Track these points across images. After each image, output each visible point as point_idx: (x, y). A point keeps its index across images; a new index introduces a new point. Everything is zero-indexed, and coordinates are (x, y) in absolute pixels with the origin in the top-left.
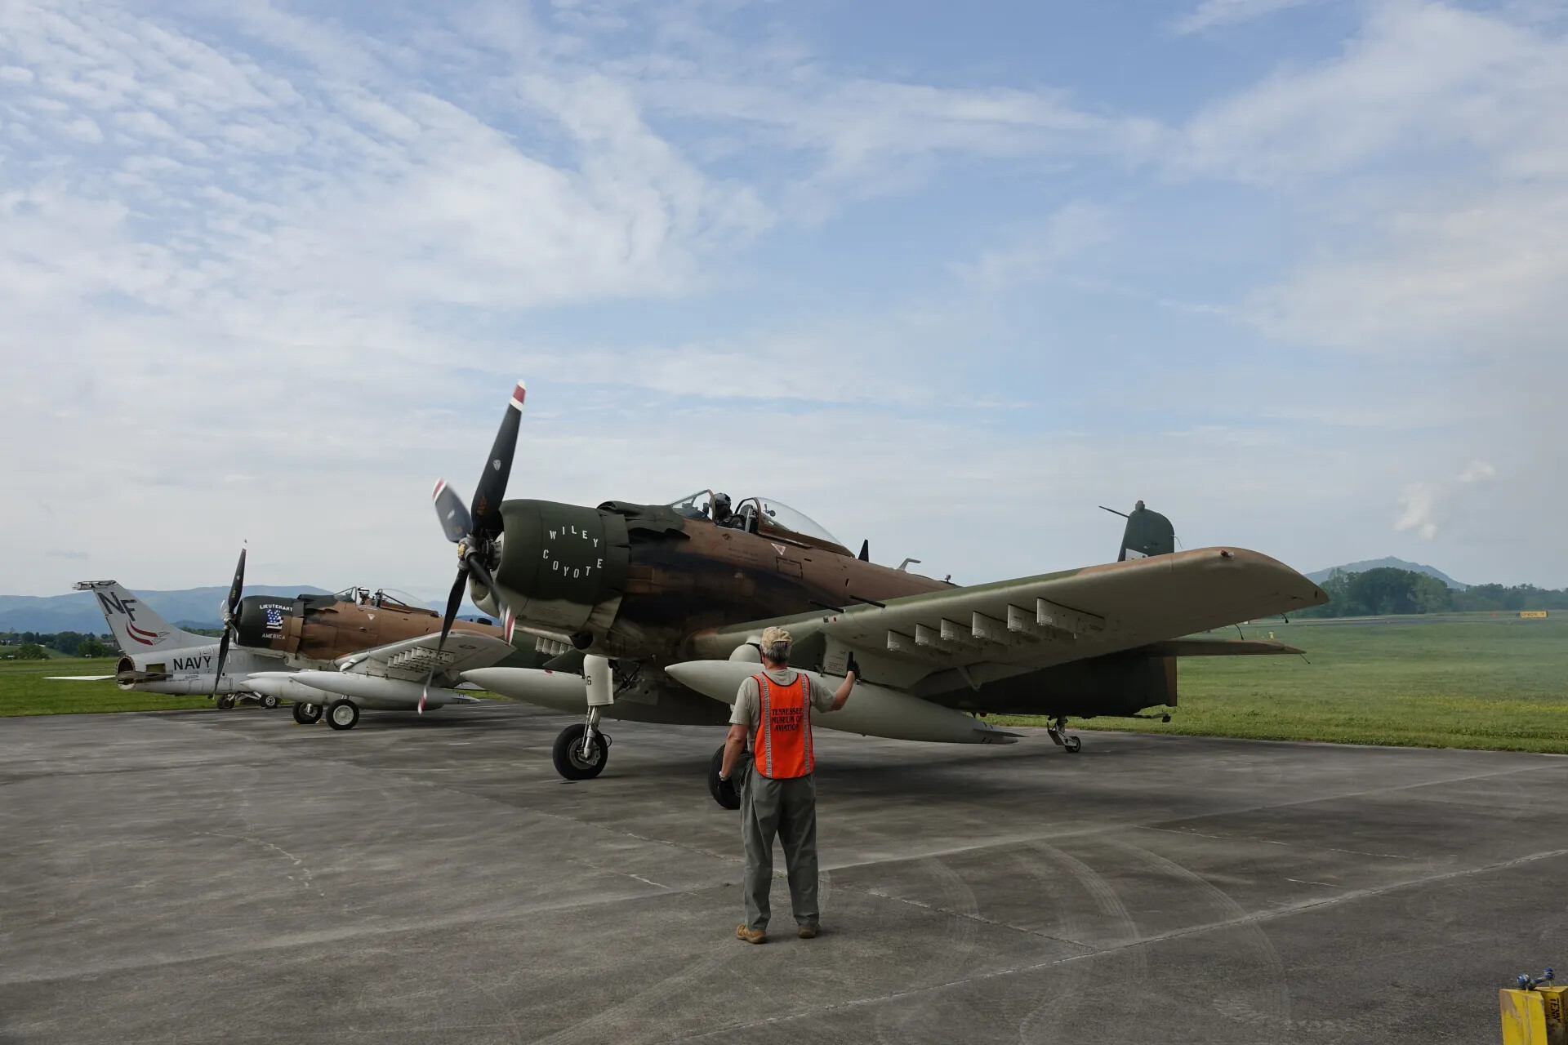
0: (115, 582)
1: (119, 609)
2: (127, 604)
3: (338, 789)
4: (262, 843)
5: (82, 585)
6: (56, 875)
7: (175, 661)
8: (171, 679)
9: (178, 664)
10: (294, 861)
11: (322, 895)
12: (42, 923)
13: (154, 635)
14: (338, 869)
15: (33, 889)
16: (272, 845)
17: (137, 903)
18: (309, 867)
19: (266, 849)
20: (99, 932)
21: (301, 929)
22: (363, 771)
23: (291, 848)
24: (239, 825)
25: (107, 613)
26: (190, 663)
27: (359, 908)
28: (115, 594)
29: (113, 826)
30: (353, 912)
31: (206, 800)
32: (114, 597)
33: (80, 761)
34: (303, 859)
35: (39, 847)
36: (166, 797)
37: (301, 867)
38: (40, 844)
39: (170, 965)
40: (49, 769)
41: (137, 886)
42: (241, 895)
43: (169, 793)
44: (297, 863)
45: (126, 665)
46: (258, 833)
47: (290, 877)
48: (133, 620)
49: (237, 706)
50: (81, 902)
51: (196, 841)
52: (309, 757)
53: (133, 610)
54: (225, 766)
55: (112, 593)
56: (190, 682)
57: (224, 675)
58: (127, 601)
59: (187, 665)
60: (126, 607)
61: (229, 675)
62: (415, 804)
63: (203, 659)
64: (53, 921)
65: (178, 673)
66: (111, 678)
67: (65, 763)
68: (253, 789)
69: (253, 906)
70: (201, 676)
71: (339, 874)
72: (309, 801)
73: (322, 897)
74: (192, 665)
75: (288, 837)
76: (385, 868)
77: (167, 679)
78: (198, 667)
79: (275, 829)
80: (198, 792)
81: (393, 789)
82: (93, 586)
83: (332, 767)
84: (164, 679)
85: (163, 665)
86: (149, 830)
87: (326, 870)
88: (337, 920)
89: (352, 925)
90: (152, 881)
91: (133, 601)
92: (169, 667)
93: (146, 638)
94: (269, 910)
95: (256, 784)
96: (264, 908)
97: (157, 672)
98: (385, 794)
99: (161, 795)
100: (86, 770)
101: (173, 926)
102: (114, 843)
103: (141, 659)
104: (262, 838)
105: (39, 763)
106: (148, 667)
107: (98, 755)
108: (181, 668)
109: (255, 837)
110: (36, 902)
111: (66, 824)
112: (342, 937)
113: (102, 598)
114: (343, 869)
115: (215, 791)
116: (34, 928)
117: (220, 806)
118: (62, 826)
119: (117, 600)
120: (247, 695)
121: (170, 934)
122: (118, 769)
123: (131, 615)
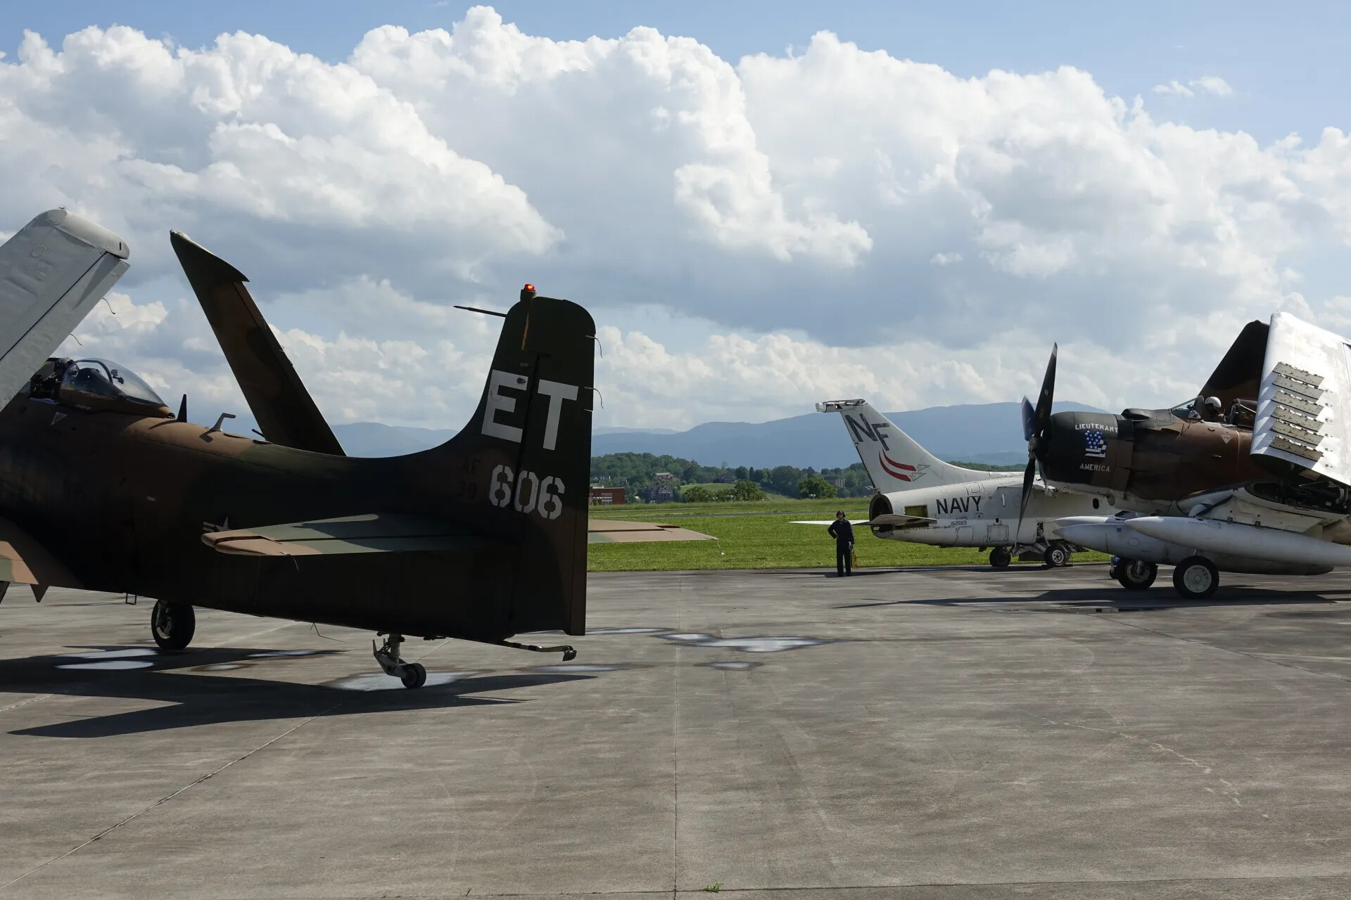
0: (864, 401)
1: (870, 435)
2: (879, 429)
3: (1209, 677)
4: (1145, 741)
5: (827, 405)
6: (913, 760)
7: (938, 502)
8: (934, 525)
9: (942, 506)
10: (1201, 769)
11: (1266, 816)
12: (930, 817)
13: (912, 468)
14: (1270, 784)
15: (895, 775)
16: (1160, 746)
17: (1029, 803)
18: (1227, 778)
19: (1155, 750)
20: (1002, 834)
21: (1258, 856)
22: (1228, 654)
23: (1189, 750)
24: (1099, 715)
25: (857, 440)
26: (955, 505)
27: (1328, 839)
28: (864, 415)
29: (945, 707)
30: (1322, 844)
31: (1044, 682)
32: (864, 420)
33: (865, 625)
34: (1211, 767)
35: (874, 725)
36: (990, 675)
37: (1215, 777)
38: (873, 723)
39: (1112, 884)
40: (831, 633)
41: (1016, 783)
42: (1155, 807)
43: (992, 671)
44: (1208, 771)
45: (881, 505)
46: (1131, 729)
47: (1209, 790)
48: (887, 449)
49: (1015, 563)
50: (961, 796)
51: (1056, 732)
52: (1146, 633)
53: (886, 436)
54: (1042, 640)
55: (861, 415)
56: (957, 530)
57: (997, 521)
58: (876, 426)
59: (953, 508)
60: (878, 433)
61: (1004, 521)
62: (1329, 704)
63: (971, 499)
64: (942, 815)
65: (945, 518)
66: (865, 524)
67: (847, 627)
68: (1095, 671)
69: (1180, 822)
70: (970, 522)
71: (1275, 792)
72: (1178, 692)
73: (1267, 819)
74: (958, 507)
75: (1176, 737)
76: (1336, 787)
77: (930, 525)
78: (966, 510)
79: (1154, 725)
80: (1026, 671)
81: (1285, 682)
82: (839, 407)
83: (1185, 649)
84: (926, 524)
85: (924, 507)
86: (990, 715)
87: (1254, 784)
88: (1306, 853)
89: (1330, 860)
90: (1031, 778)
91: (885, 425)
92: (932, 509)
93: (904, 473)
94: (1204, 829)
95: (1094, 665)
96: (1195, 827)
97: (918, 516)
98: (1280, 688)
99: (980, 671)
100: (877, 636)
101: (1089, 837)
102: (960, 728)
103: (900, 498)
104: (1142, 735)
105: (818, 625)
106: (908, 509)
107: (881, 619)
108: (946, 511)
109: (1130, 733)
110: (908, 792)
111: (890, 700)
112: (1325, 874)
113: (850, 421)
114: (1277, 785)
115: (1046, 670)
116: (923, 821)
117: (1064, 690)
118: (888, 703)
119: (867, 424)
120: (1029, 548)
121: (1090, 846)
122: (914, 637)
123: (883, 442)
